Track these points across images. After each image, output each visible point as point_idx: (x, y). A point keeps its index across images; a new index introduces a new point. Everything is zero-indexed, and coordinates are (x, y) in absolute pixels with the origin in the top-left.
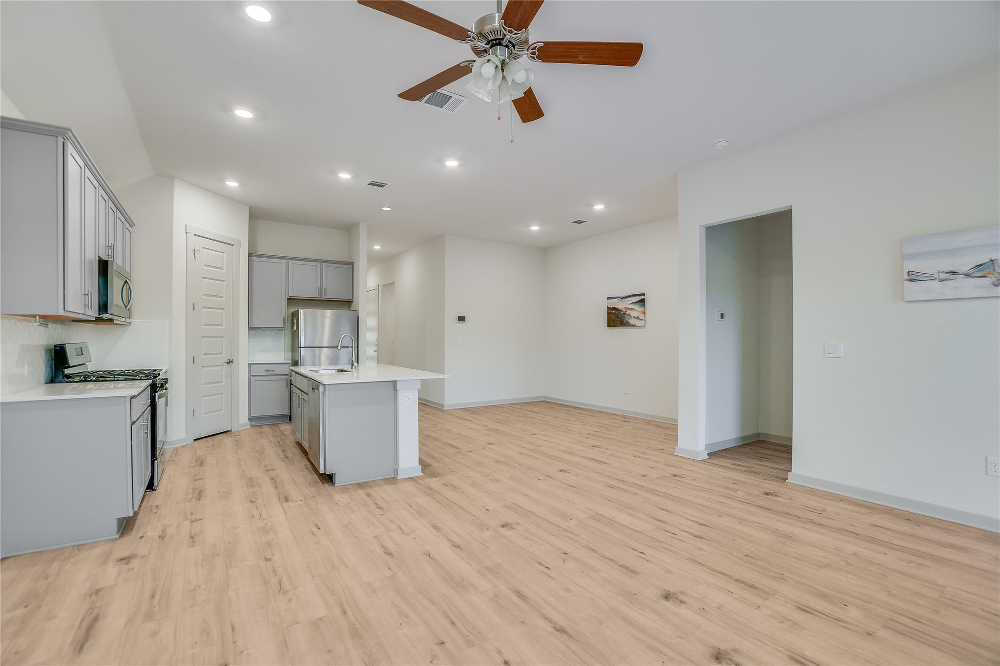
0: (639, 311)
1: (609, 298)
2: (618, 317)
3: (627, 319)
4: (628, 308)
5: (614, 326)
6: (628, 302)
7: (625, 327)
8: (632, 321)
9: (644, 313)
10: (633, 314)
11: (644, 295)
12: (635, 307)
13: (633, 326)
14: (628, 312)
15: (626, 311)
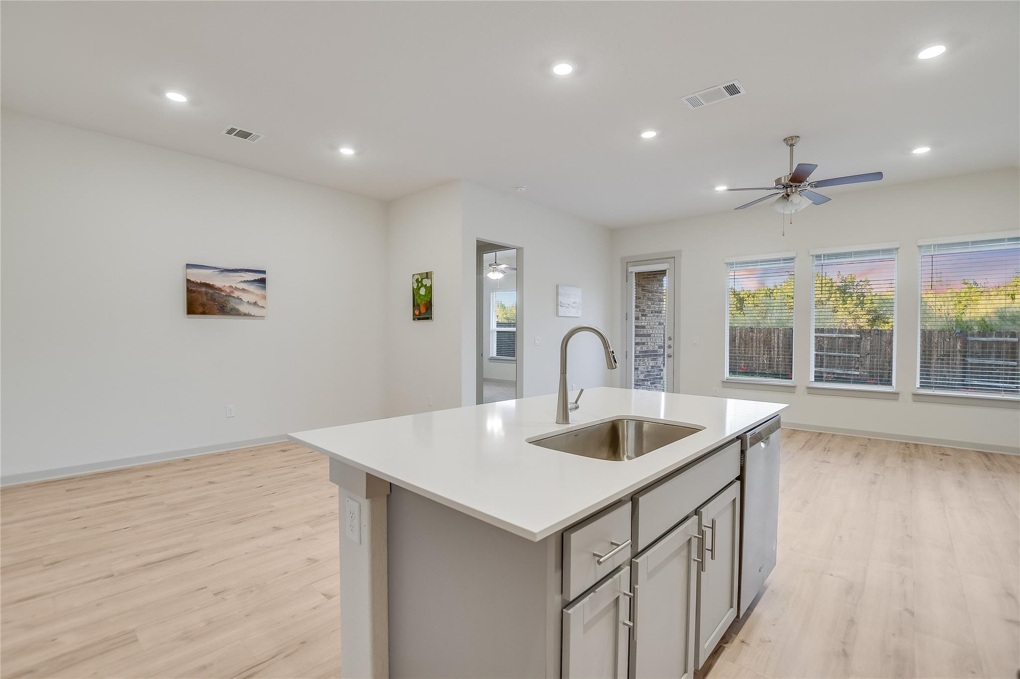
0: (257, 295)
1: (189, 266)
2: (214, 300)
3: (233, 303)
4: (236, 288)
5: (204, 313)
6: (235, 278)
7: (230, 317)
8: (243, 308)
9: (264, 297)
10: (245, 297)
11: (264, 272)
12: (252, 288)
13: (245, 315)
14: (236, 294)
15: (232, 292)
